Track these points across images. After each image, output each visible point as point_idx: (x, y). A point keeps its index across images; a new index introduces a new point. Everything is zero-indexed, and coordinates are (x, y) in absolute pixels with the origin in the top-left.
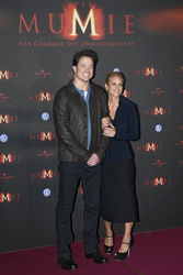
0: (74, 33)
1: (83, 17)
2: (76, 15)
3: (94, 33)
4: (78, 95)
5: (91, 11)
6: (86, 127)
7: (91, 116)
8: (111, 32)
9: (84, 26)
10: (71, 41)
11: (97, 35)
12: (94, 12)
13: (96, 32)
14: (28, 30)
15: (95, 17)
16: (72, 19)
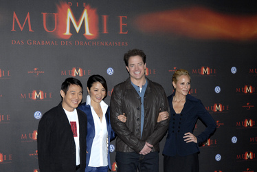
0: (68, 33)
1: (77, 16)
2: (70, 15)
3: (88, 33)
5: (85, 11)
7: (145, 110)
8: (105, 31)
9: (78, 25)
10: (65, 40)
11: (91, 34)
12: (88, 12)
13: (90, 32)
14: (22, 29)
15: (89, 16)
16: (66, 17)
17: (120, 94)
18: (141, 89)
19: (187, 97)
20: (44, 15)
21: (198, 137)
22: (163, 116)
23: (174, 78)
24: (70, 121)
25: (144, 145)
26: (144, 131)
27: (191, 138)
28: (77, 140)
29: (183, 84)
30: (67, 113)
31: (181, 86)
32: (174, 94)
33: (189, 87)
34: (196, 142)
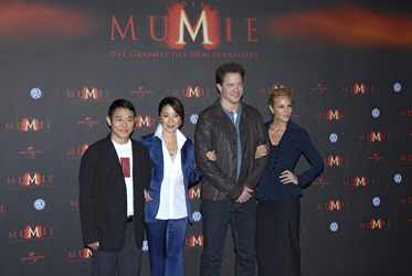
0: (181, 41)
1: (193, 20)
2: (184, 18)
3: (206, 41)
4: (226, 118)
5: (203, 13)
6: (235, 157)
7: (242, 143)
8: (229, 39)
9: (194, 31)
10: (178, 51)
11: (210, 43)
12: (206, 14)
13: (210, 40)
14: (123, 37)
15: (208, 19)
16: (179, 22)
17: (209, 124)
18: (236, 116)
19: (289, 124)
20: (151, 18)
21: (298, 178)
22: (262, 151)
23: (271, 101)
24: (120, 156)
25: (242, 191)
26: (241, 171)
27: (289, 178)
28: (129, 182)
29: (282, 107)
30: (117, 146)
31: (281, 111)
32: (272, 121)
33: (290, 110)
34: (296, 182)
